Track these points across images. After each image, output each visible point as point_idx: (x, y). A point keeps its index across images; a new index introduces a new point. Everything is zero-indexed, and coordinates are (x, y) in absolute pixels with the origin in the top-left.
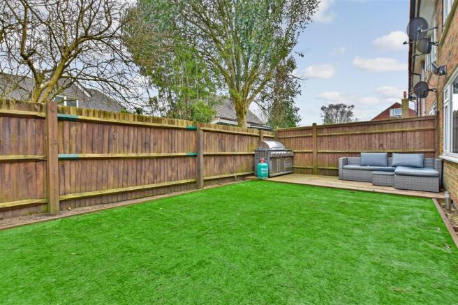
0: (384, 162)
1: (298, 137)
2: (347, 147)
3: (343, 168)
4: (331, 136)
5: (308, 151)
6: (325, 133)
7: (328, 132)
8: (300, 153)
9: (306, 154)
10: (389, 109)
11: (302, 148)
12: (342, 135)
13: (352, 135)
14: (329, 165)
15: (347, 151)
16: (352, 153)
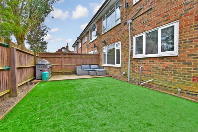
0: (89, 68)
1: (53, 58)
2: (76, 63)
3: (79, 71)
4: (70, 58)
5: (59, 64)
6: (67, 56)
7: (68, 56)
8: (55, 65)
9: (58, 66)
10: (62, 49)
11: (56, 63)
12: (74, 58)
13: (77, 58)
14: (69, 70)
15: (76, 64)
16: (77, 65)
